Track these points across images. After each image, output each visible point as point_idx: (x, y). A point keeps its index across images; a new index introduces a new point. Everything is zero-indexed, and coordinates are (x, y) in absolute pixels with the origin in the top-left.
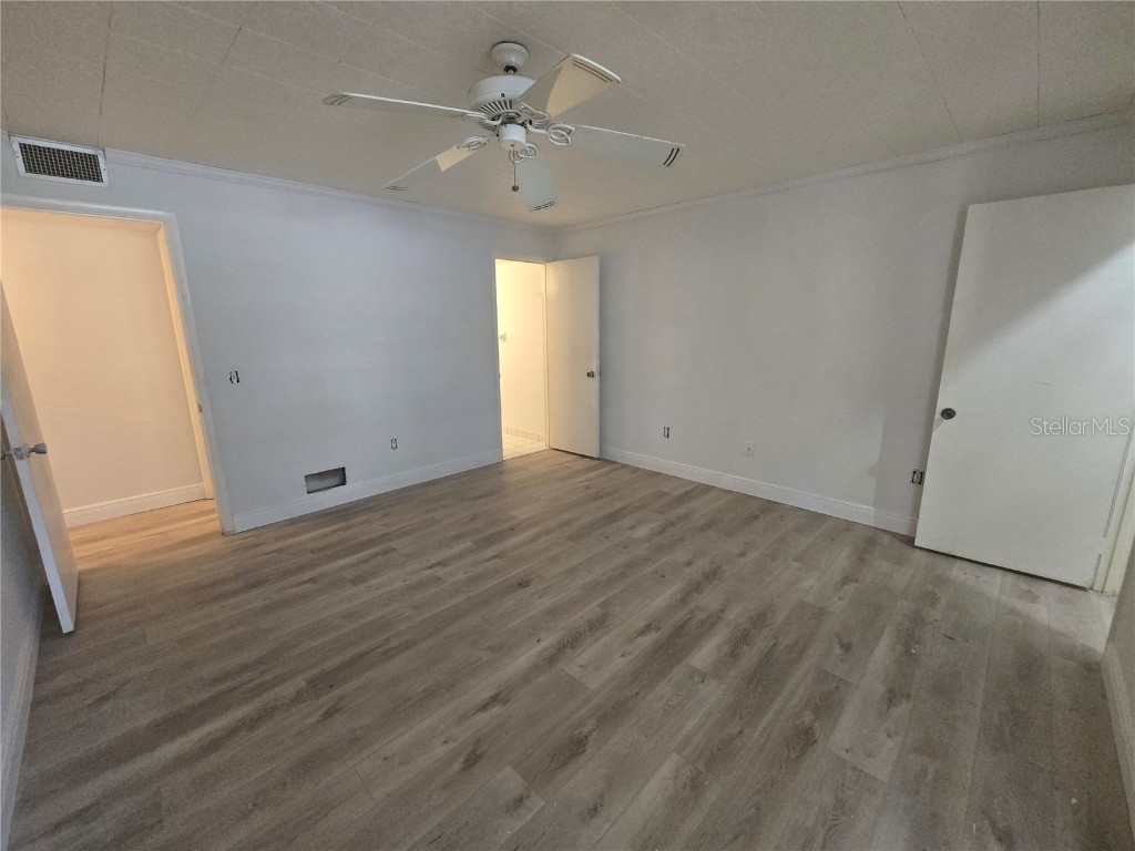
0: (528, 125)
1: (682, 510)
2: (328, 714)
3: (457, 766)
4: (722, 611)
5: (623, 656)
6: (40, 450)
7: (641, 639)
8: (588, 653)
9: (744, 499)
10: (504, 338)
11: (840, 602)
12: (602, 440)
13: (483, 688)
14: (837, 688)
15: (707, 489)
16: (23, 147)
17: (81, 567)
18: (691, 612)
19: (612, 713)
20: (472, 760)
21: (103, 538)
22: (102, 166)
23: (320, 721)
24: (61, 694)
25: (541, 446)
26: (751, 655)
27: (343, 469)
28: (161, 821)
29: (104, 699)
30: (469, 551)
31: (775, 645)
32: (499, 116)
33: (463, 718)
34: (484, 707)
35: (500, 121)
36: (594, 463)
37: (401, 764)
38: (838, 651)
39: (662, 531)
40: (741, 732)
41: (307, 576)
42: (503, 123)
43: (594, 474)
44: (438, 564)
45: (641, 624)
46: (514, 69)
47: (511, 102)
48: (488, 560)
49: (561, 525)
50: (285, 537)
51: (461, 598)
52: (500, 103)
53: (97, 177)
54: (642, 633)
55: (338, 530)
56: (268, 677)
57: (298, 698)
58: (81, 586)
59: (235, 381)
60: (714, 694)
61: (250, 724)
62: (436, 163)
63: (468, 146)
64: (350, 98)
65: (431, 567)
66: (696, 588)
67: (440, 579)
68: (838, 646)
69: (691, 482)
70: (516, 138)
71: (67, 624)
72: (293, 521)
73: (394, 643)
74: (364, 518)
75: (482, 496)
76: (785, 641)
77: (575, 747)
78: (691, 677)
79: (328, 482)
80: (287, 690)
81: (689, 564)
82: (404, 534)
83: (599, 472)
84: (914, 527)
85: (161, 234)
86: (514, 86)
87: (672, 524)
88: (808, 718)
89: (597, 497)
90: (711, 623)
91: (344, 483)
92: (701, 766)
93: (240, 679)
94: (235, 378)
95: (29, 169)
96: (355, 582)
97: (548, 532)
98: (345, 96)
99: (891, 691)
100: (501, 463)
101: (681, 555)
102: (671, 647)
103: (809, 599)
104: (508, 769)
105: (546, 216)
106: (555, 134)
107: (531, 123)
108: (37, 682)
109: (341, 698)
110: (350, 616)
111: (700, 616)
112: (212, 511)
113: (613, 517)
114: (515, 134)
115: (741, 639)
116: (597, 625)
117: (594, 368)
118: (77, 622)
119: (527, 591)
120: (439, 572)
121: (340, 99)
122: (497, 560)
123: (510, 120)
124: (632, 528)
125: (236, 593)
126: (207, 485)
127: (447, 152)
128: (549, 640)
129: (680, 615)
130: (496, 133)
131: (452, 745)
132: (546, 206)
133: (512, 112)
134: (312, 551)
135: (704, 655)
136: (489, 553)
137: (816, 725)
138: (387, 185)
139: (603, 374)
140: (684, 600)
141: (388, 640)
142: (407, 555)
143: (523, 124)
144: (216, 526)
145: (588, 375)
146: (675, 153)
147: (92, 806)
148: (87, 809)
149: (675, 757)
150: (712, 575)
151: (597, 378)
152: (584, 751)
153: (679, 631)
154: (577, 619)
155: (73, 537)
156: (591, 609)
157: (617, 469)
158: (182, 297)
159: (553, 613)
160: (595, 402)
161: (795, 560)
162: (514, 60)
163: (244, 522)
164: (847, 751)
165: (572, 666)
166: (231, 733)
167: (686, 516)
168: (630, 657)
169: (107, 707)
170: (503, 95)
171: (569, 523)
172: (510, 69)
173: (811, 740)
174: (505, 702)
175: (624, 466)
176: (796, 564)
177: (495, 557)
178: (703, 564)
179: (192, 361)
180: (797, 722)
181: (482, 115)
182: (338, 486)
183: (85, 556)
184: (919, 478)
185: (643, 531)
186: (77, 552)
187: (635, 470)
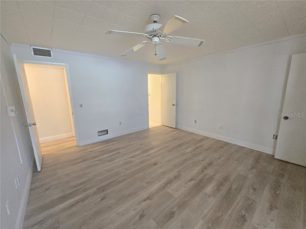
0: (160, 37)
1: (200, 144)
2: (102, 199)
3: (137, 218)
4: (214, 175)
5: (185, 187)
6: (35, 124)
7: (190, 183)
8: (174, 186)
9: (219, 141)
10: (150, 95)
11: (251, 175)
12: (177, 123)
13: (144, 194)
14: (252, 203)
15: (207, 138)
16: (34, 49)
17: (43, 154)
18: (205, 175)
19: (182, 205)
20: (142, 216)
21: (49, 146)
22: (51, 53)
23: (101, 200)
24: (37, 188)
25: (159, 124)
26: (224, 190)
27: (107, 130)
28: (59, 227)
29: (46, 190)
30: (140, 154)
31: (231, 187)
32: (152, 35)
33: (139, 203)
34: (145, 200)
35: (152, 36)
36: (174, 129)
37: (122, 215)
38: (251, 190)
39: (195, 150)
40: (222, 215)
41: (98, 159)
42: (153, 37)
43: (174, 133)
44: (132, 157)
45: (189, 178)
46: (156, 22)
47: (155, 31)
48: (146, 156)
49: (165, 147)
50: (92, 148)
51: (138, 167)
52: (152, 31)
53: (50, 56)
54: (190, 181)
55: (106, 146)
56: (87, 187)
57: (95, 193)
58: (43, 159)
59: (81, 107)
60: (213, 202)
61: (82, 200)
62: (133, 49)
63: (143, 43)
64: (113, 32)
65: (130, 158)
66: (205, 168)
67: (132, 161)
68: (251, 189)
69: (203, 136)
70: (156, 41)
71: (39, 169)
72: (94, 144)
73: (120, 179)
74: (112, 143)
75: (143, 138)
76: (234, 186)
77: (171, 215)
78: (206, 196)
79: (103, 133)
80: (92, 191)
81: (203, 160)
82: (123, 148)
83: (176, 132)
84: (274, 152)
85: (65, 69)
86: (156, 26)
87: (197, 148)
88: (243, 212)
89: (175, 139)
90: (211, 179)
91: (107, 134)
92: (210, 225)
93: (80, 187)
94: (81, 106)
95: (35, 54)
96: (110, 161)
97: (162, 149)
98: (112, 31)
99: (271, 205)
100: (148, 129)
101: (200, 158)
102: (199, 186)
103: (241, 173)
104: (152, 220)
105: (163, 62)
106: (167, 39)
107: (160, 36)
108: (32, 184)
109: (106, 194)
110: (108, 171)
111: (207, 177)
112: (74, 140)
113: (180, 145)
114: (156, 39)
115: (220, 185)
116: (177, 177)
117: (175, 103)
118: (41, 169)
119: (156, 166)
120: (132, 159)
121: (110, 32)
122: (148, 157)
123: (155, 36)
124: (186, 149)
125: (80, 162)
126: (73, 133)
127: (137, 45)
128: (163, 181)
129: (201, 176)
130: (151, 39)
131: (136, 211)
132: (163, 59)
133: (155, 33)
134: (99, 152)
135: (209, 189)
136: (146, 154)
137: (246, 215)
138: (121, 55)
139: (177, 105)
140: (202, 171)
141: (118, 178)
142: (124, 154)
143: (158, 37)
144: (75, 144)
145: (173, 105)
146: (202, 43)
147: (42, 220)
148: (41, 221)
149: (201, 221)
150: (210, 164)
151: (175, 106)
152: (174, 217)
153: (201, 181)
154: (171, 175)
155: (41, 146)
156: (175, 172)
157: (181, 132)
158: (69, 85)
159: (164, 173)
160: (175, 112)
161: (236, 160)
162: (156, 19)
163: (82, 143)
164: (258, 224)
165: (170, 189)
166: (77, 202)
167: (201, 146)
168: (186, 188)
169: (47, 192)
170: (153, 29)
171: (168, 146)
172: (155, 22)
173: (245, 220)
174: (151, 199)
175: (183, 131)
176: (236, 162)
177: (147, 156)
178: (207, 161)
179: (71, 102)
180: (240, 213)
181: (147, 35)
182: (106, 134)
183: (45, 151)
184: (276, 137)
185: (189, 150)
186: (43, 150)
187: (186, 132)
